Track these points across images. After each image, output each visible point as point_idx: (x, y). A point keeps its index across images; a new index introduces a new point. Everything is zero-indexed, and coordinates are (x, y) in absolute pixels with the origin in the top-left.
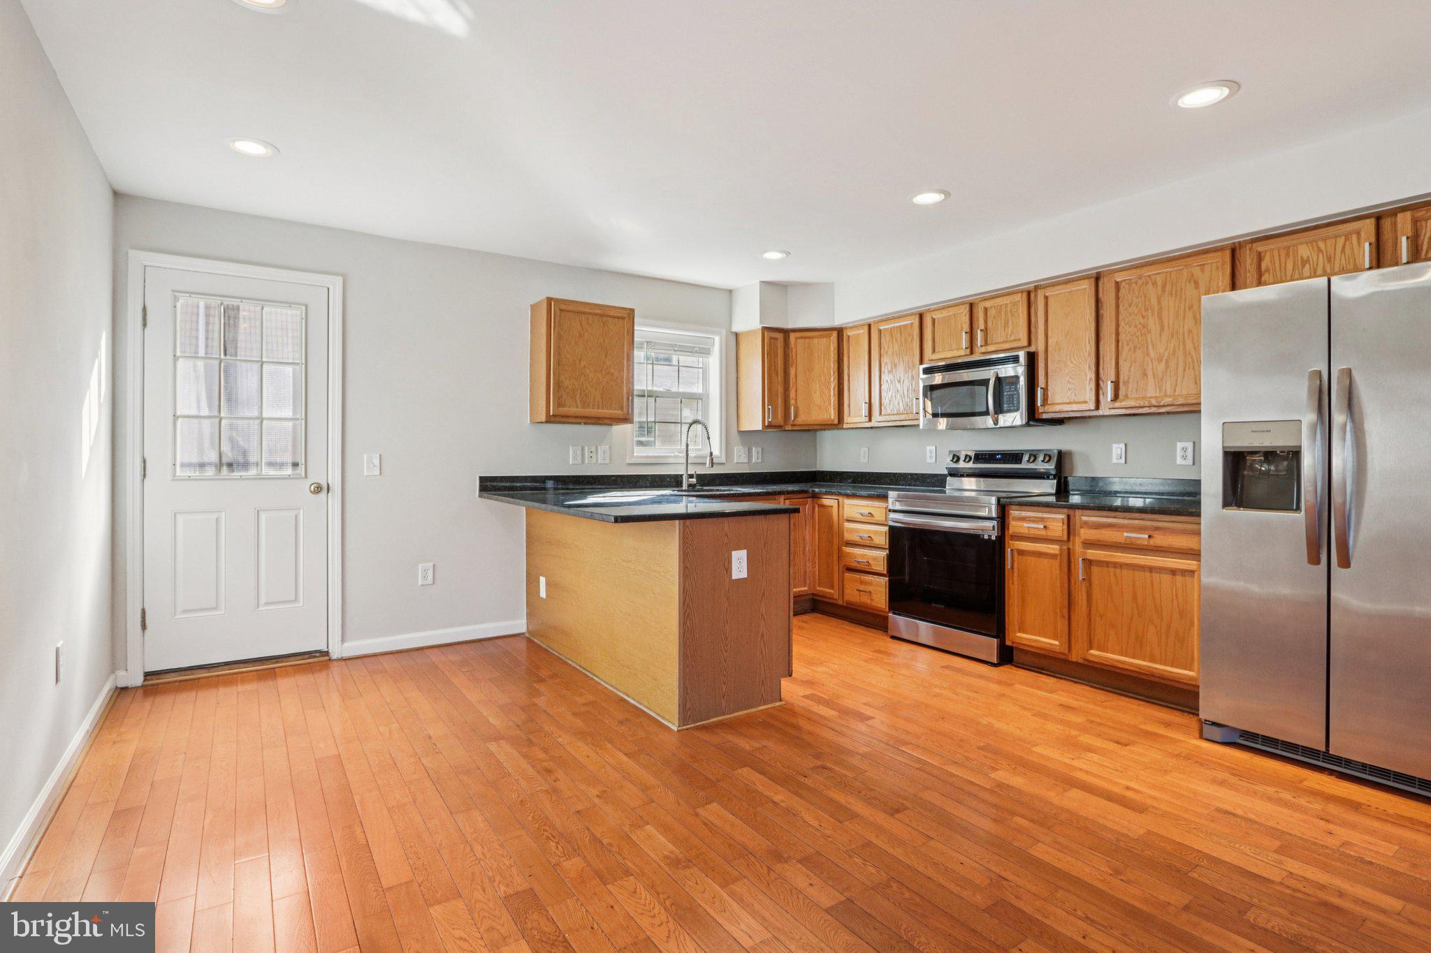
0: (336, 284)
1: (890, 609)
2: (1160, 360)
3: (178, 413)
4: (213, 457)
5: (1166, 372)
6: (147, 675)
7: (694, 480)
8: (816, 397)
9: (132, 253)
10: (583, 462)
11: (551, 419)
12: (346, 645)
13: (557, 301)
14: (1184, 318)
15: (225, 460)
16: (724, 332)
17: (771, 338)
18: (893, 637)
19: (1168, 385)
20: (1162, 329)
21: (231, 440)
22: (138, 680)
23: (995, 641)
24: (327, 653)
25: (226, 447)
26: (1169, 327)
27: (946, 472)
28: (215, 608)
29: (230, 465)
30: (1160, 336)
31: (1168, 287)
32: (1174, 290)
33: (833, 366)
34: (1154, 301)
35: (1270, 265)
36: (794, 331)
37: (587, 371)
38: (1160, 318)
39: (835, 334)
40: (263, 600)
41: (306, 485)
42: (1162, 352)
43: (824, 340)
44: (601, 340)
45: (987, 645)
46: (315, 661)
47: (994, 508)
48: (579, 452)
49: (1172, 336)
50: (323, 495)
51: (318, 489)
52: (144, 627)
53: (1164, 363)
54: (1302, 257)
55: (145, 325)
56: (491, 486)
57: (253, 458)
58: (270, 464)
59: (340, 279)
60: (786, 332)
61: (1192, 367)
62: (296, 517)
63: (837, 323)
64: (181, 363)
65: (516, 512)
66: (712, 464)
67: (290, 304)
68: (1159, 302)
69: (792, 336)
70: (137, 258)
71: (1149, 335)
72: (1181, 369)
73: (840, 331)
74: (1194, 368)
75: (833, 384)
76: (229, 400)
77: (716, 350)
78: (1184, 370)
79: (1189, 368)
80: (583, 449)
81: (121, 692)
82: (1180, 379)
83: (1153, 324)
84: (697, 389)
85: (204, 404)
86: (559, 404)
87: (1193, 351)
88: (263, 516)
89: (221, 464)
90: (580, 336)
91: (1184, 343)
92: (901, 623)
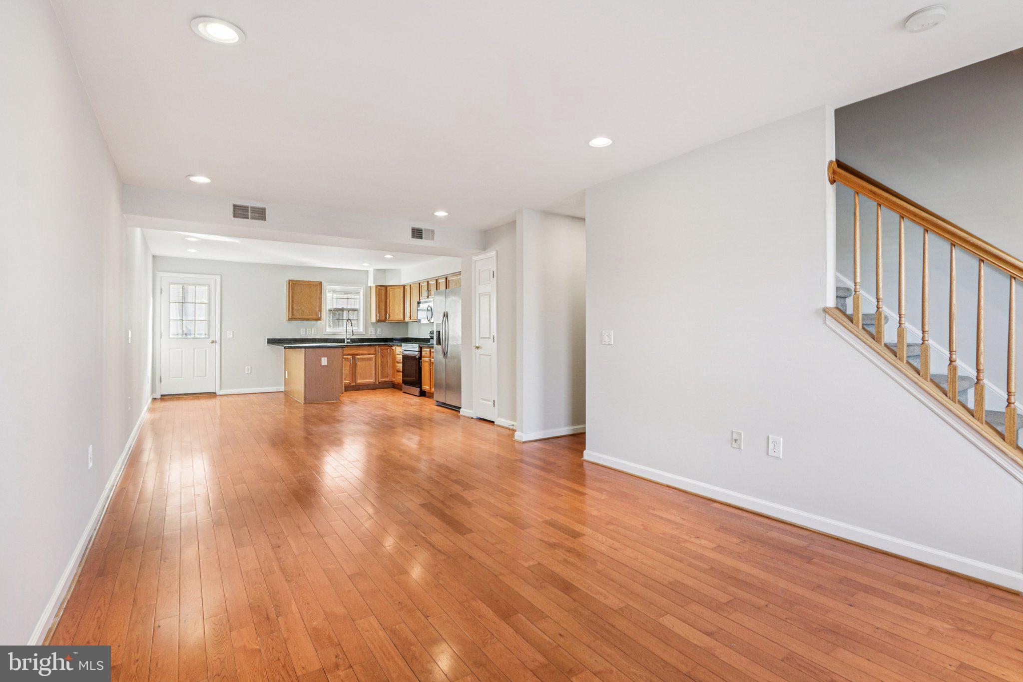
0: (218, 278)
1: (403, 383)
3: (171, 319)
4: (180, 332)
6: (162, 396)
7: (349, 341)
8: (396, 310)
9: (157, 273)
10: (306, 334)
11: (290, 319)
12: (221, 391)
13: (292, 281)
15: (184, 333)
16: (364, 286)
17: (379, 289)
18: (404, 392)
21: (186, 327)
22: (159, 397)
23: (418, 389)
24: (215, 393)
25: (184, 329)
27: (429, 337)
28: (182, 377)
29: (186, 334)
33: (402, 299)
36: (389, 286)
37: (303, 304)
39: (403, 287)
40: (195, 375)
41: (209, 341)
43: (399, 290)
44: (309, 293)
45: (417, 391)
46: (213, 395)
47: (418, 348)
48: (304, 330)
50: (214, 344)
51: (213, 342)
52: (161, 381)
55: (161, 293)
56: (271, 341)
57: (193, 332)
58: (198, 334)
59: (220, 276)
60: (386, 287)
62: (206, 351)
63: (402, 283)
64: (171, 304)
65: (280, 349)
66: (353, 335)
67: (204, 285)
69: (388, 288)
70: (159, 274)
73: (404, 286)
75: (402, 305)
76: (186, 315)
77: (361, 293)
80: (306, 329)
81: (155, 399)
84: (356, 307)
85: (178, 316)
86: (293, 314)
88: (196, 351)
89: (183, 334)
90: (301, 292)
92: (405, 387)
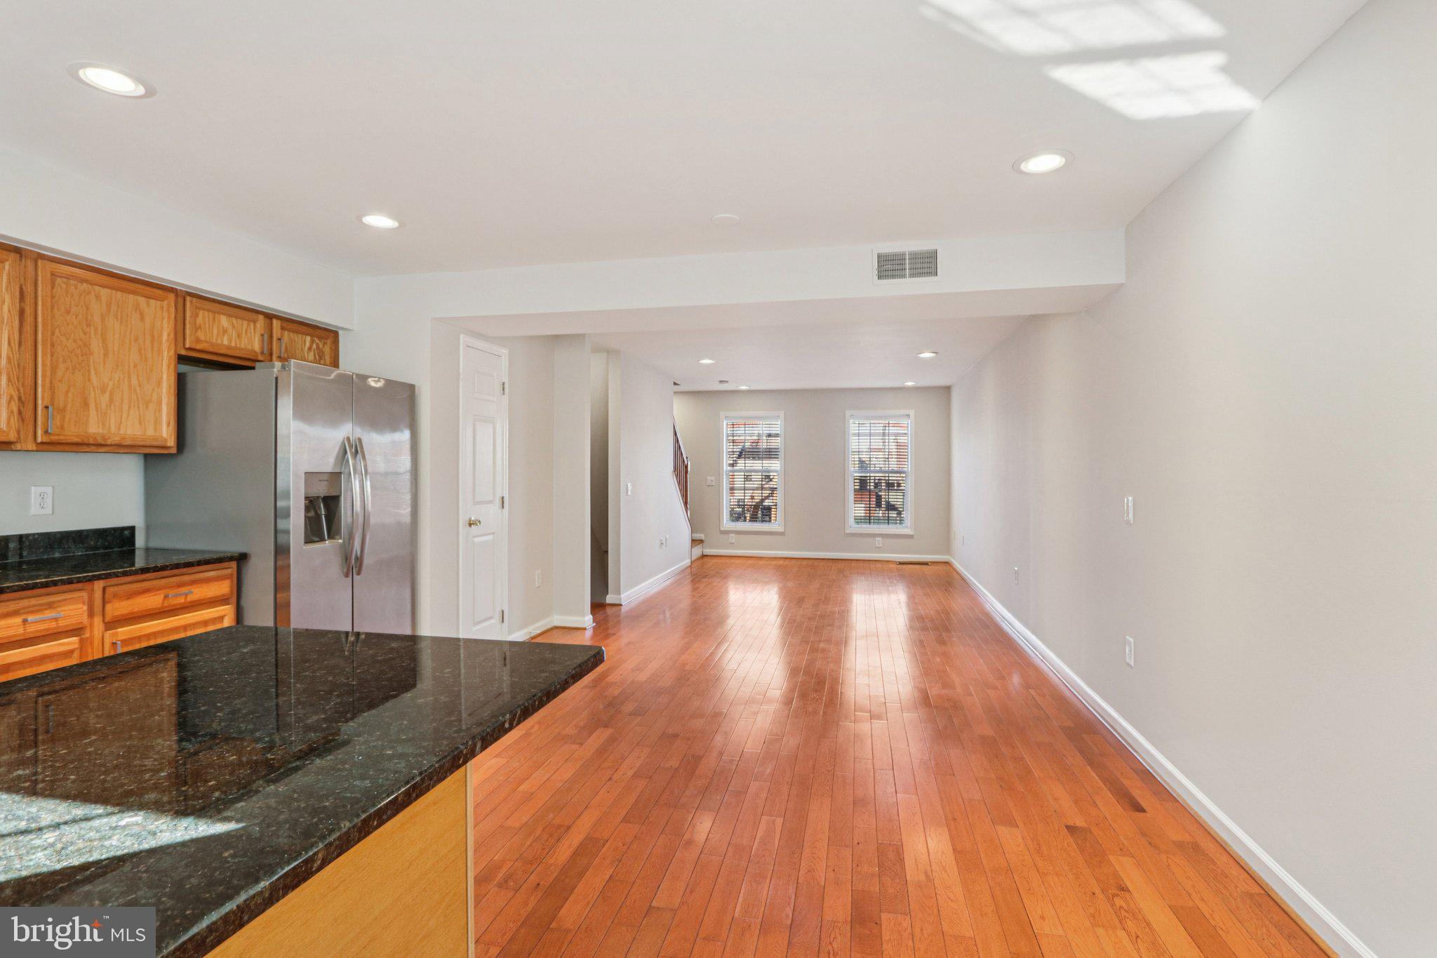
2: (103, 391)
5: (110, 406)
14: (130, 348)
19: (113, 421)
20: (106, 355)
26: (114, 354)
30: (104, 363)
31: (114, 308)
32: (119, 313)
34: (97, 319)
35: (202, 323)
38: (104, 340)
42: (106, 381)
49: (117, 366)
53: (107, 394)
54: (223, 327)
61: (136, 406)
68: (103, 319)
71: (91, 357)
72: (125, 407)
74: (138, 407)
78: (130, 407)
79: (134, 406)
82: (125, 415)
83: (96, 345)
87: (138, 388)
91: (129, 377)
